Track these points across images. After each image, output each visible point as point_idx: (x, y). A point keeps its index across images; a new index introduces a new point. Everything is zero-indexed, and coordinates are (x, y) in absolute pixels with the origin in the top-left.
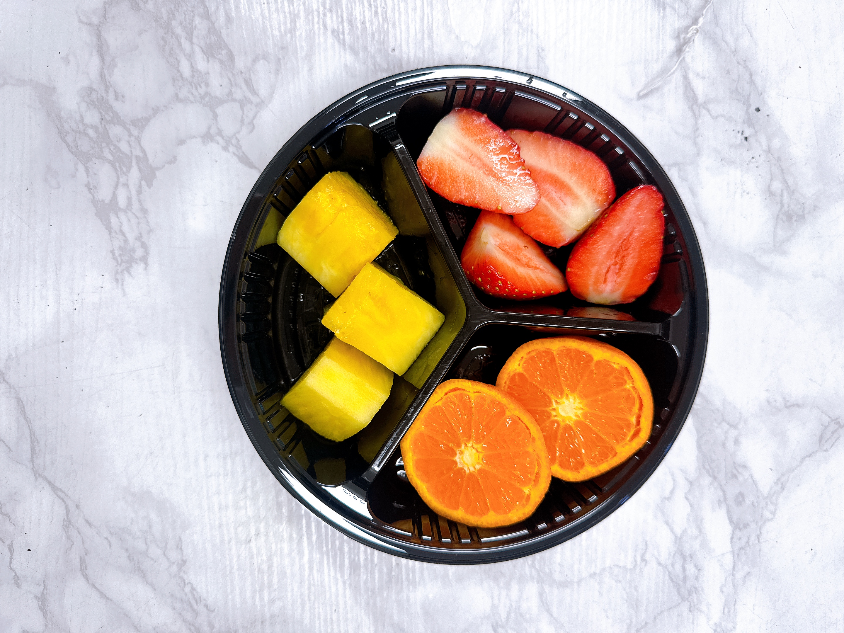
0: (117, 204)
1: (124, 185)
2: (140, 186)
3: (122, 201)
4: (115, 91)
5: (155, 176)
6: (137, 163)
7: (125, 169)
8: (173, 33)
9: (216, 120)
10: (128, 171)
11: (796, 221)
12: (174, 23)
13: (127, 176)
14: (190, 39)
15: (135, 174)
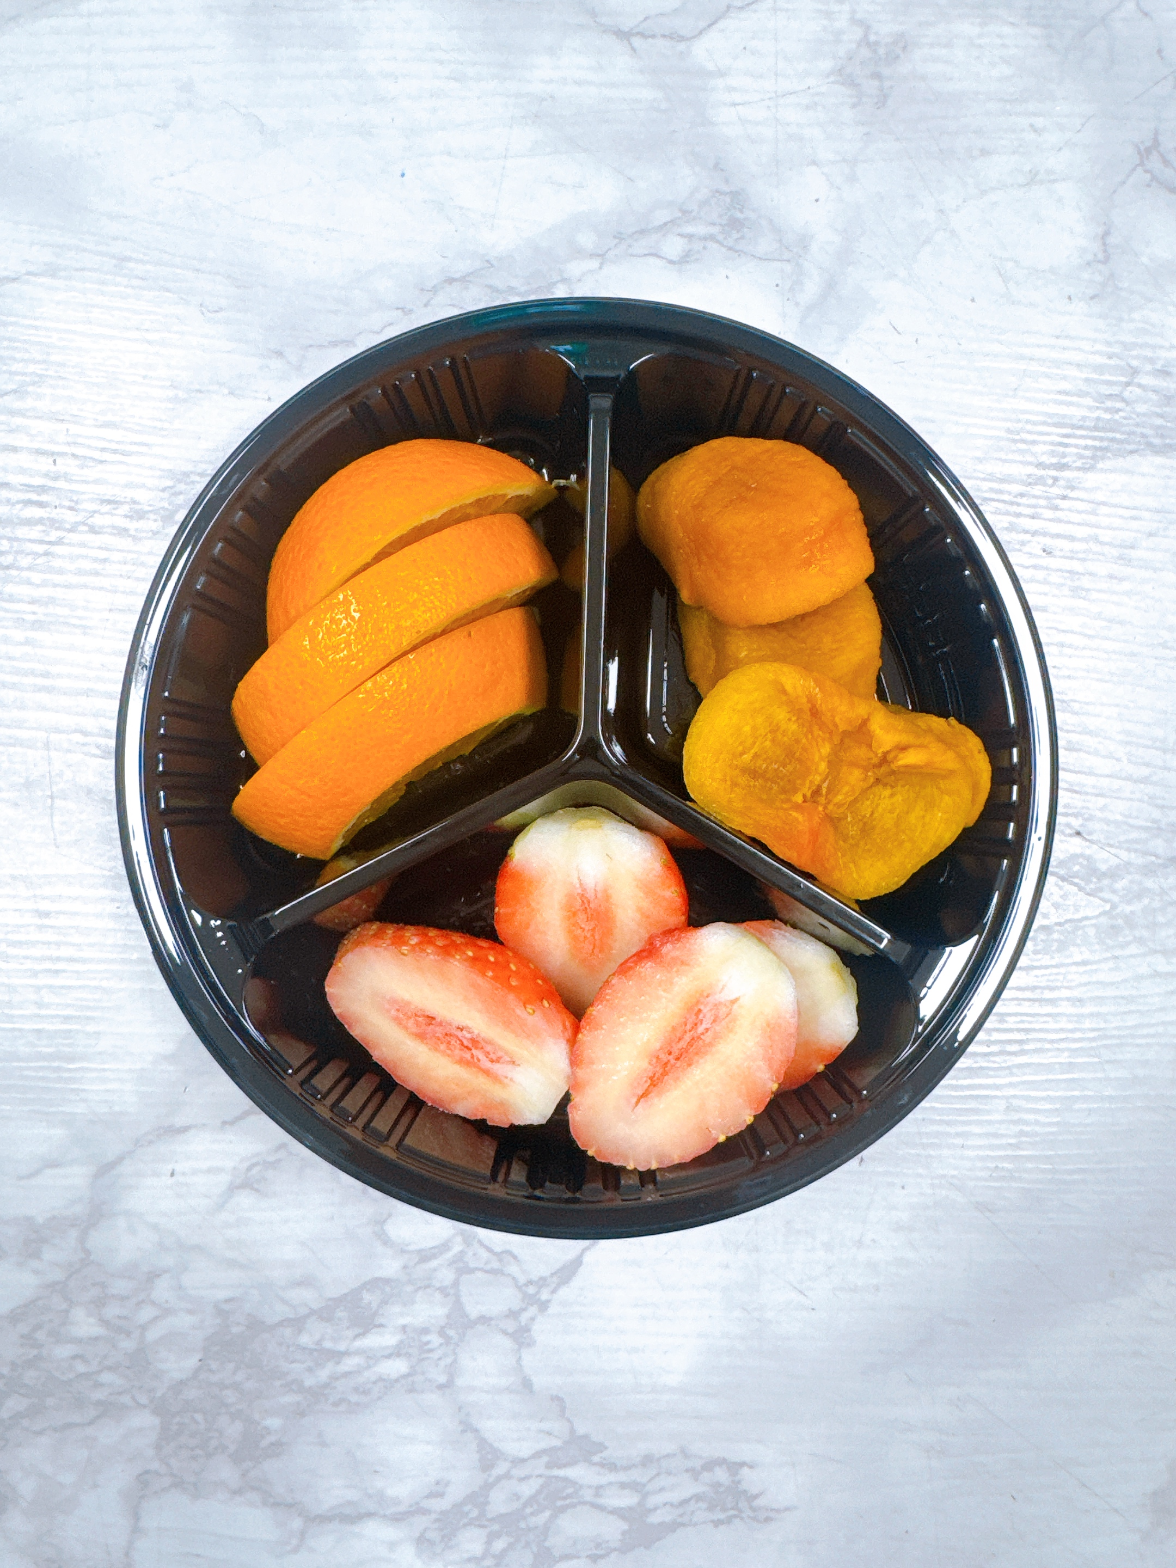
0: (630, 1509)
1: (597, 1495)
2: (602, 1465)
3: (627, 1500)
4: (427, 1497)
5: (586, 1437)
6: (559, 1467)
7: (570, 1490)
8: (326, 1385)
9: (491, 1319)
10: (574, 1483)
11: (741, 211)
12: (309, 1382)
13: (581, 1487)
14: (338, 1356)
15: (578, 1473)
